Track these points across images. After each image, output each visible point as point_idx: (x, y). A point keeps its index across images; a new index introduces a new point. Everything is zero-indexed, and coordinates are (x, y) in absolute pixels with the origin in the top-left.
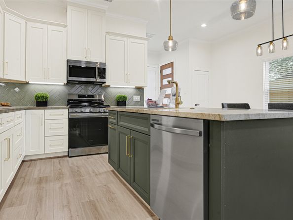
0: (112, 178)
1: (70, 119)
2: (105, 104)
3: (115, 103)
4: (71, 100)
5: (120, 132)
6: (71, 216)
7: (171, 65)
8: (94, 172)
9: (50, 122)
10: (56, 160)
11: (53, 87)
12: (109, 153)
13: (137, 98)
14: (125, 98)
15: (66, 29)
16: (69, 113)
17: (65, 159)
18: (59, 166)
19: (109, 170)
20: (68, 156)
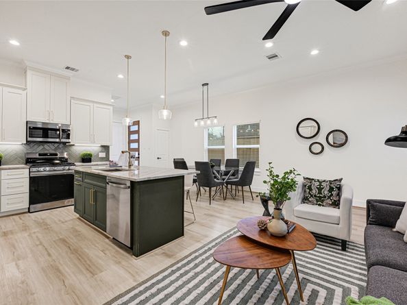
0: (78, 222)
1: (30, 178)
2: (69, 161)
3: (80, 159)
4: (30, 159)
5: (85, 187)
6: (46, 249)
7: (137, 123)
8: (60, 221)
9: (7, 181)
10: (16, 218)
11: (8, 146)
12: (75, 205)
13: (103, 155)
14: (90, 155)
15: (25, 92)
16: (30, 172)
17: (26, 215)
18: (21, 221)
19: (75, 217)
20: (29, 212)
